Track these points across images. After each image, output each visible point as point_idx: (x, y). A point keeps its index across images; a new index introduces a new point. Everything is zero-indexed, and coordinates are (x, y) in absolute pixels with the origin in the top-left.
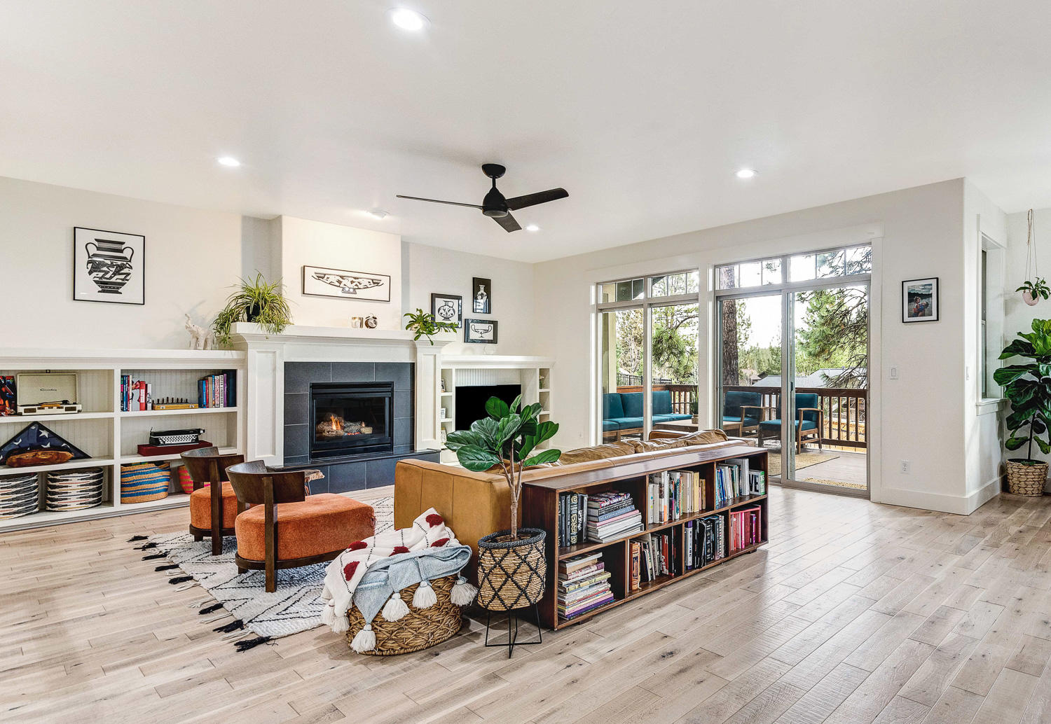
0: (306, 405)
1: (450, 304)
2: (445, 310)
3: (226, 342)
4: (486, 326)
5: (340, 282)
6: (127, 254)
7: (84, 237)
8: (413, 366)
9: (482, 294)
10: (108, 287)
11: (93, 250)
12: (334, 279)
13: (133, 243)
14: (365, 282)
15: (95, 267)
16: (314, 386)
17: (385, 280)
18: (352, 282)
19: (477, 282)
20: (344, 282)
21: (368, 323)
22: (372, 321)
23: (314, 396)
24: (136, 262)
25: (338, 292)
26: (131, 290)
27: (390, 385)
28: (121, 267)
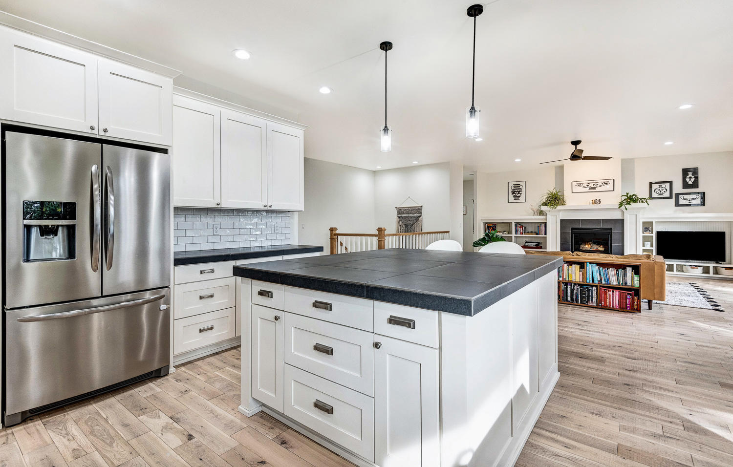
0: (570, 236)
1: (663, 186)
2: (659, 190)
3: (541, 213)
4: (694, 196)
5: (588, 186)
6: (521, 187)
7: (511, 184)
8: (623, 220)
9: (690, 178)
10: (516, 198)
11: (513, 188)
12: (585, 185)
13: (522, 184)
14: (601, 184)
15: (513, 193)
16: (573, 229)
17: (610, 181)
18: (594, 185)
19: (685, 172)
20: (590, 185)
21: (597, 202)
22: (598, 201)
23: (573, 233)
24: (523, 190)
25: (587, 189)
26: (522, 199)
27: (610, 229)
28: (520, 191)
